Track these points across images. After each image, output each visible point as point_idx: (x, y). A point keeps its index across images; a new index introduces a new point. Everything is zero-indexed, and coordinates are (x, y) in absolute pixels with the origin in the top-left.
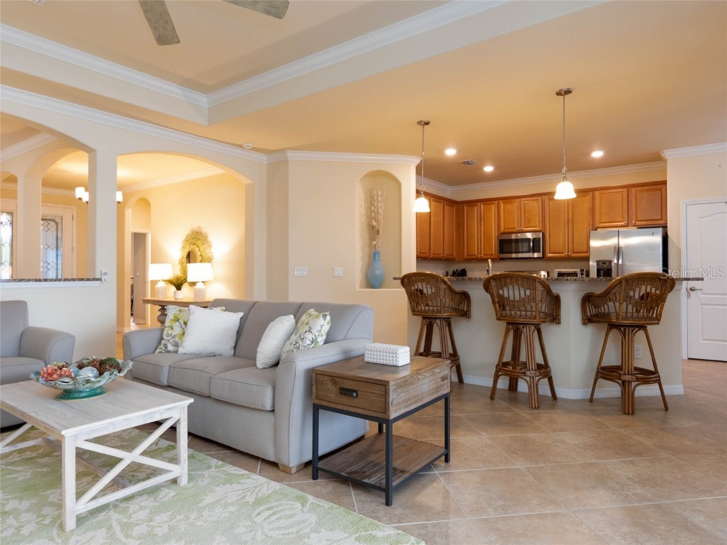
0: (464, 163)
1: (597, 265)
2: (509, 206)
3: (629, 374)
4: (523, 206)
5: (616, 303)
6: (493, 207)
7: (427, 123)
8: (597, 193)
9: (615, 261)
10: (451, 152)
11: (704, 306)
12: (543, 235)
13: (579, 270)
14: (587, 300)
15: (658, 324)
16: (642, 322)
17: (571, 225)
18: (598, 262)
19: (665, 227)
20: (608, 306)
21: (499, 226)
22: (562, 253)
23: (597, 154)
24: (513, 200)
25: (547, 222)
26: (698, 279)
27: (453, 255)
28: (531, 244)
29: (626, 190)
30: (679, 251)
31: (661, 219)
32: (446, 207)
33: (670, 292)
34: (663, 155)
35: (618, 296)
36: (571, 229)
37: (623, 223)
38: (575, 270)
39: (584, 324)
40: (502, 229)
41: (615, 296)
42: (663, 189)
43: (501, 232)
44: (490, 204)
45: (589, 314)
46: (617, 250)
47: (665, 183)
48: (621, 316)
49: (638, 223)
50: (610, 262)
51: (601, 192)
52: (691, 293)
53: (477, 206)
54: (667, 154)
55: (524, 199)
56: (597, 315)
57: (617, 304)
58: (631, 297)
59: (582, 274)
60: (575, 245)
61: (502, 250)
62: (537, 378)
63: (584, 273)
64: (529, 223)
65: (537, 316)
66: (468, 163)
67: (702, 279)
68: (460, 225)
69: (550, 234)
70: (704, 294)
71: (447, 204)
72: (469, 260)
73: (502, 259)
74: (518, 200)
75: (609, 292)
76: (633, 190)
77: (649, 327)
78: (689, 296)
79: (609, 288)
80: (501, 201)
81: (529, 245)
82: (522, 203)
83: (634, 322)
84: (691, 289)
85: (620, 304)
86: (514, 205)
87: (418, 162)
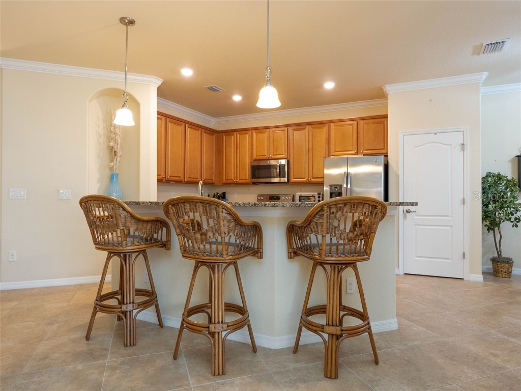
0: (209, 88)
1: (331, 189)
2: (260, 136)
3: (332, 325)
4: (271, 135)
5: (318, 236)
6: (247, 137)
7: (132, 22)
8: (332, 124)
9: (345, 186)
10: (187, 73)
11: (417, 227)
12: (288, 162)
13: (316, 194)
14: (292, 229)
15: (368, 259)
16: (349, 259)
17: (311, 153)
18: (331, 186)
19: (386, 156)
20: (310, 238)
21: (252, 153)
22: (304, 178)
23: (329, 85)
24: (264, 130)
25: (292, 150)
26: (412, 204)
27: (212, 180)
28: (278, 170)
29: (356, 122)
30: (398, 176)
31: (384, 149)
32: (204, 135)
33: (381, 220)
34: (385, 90)
35: (320, 227)
36: (311, 157)
37: (353, 152)
38: (313, 194)
39: (290, 257)
40: (255, 157)
41: (317, 227)
42: (386, 122)
43: (254, 159)
44: (244, 134)
45: (295, 247)
46: (346, 175)
47: (386, 117)
48: (324, 252)
49: (365, 152)
50: (341, 186)
51: (336, 124)
52: (407, 214)
53: (233, 135)
54: (389, 89)
55: (273, 129)
56: (301, 249)
57: (320, 237)
58: (335, 228)
59: (319, 197)
60: (314, 171)
61: (254, 176)
62: (224, 333)
63: (321, 196)
64: (277, 151)
65: (225, 253)
66: (212, 89)
67: (416, 204)
68: (219, 151)
69: (293, 161)
70: (417, 216)
71: (205, 132)
72: (228, 184)
73: (254, 183)
74: (268, 130)
75: (310, 222)
76: (362, 122)
77: (358, 264)
78: (405, 217)
79: (309, 216)
80: (254, 131)
81: (277, 171)
82: (271, 132)
83: (339, 259)
84: (407, 211)
85: (323, 236)
86: (265, 135)
87: (160, 83)
